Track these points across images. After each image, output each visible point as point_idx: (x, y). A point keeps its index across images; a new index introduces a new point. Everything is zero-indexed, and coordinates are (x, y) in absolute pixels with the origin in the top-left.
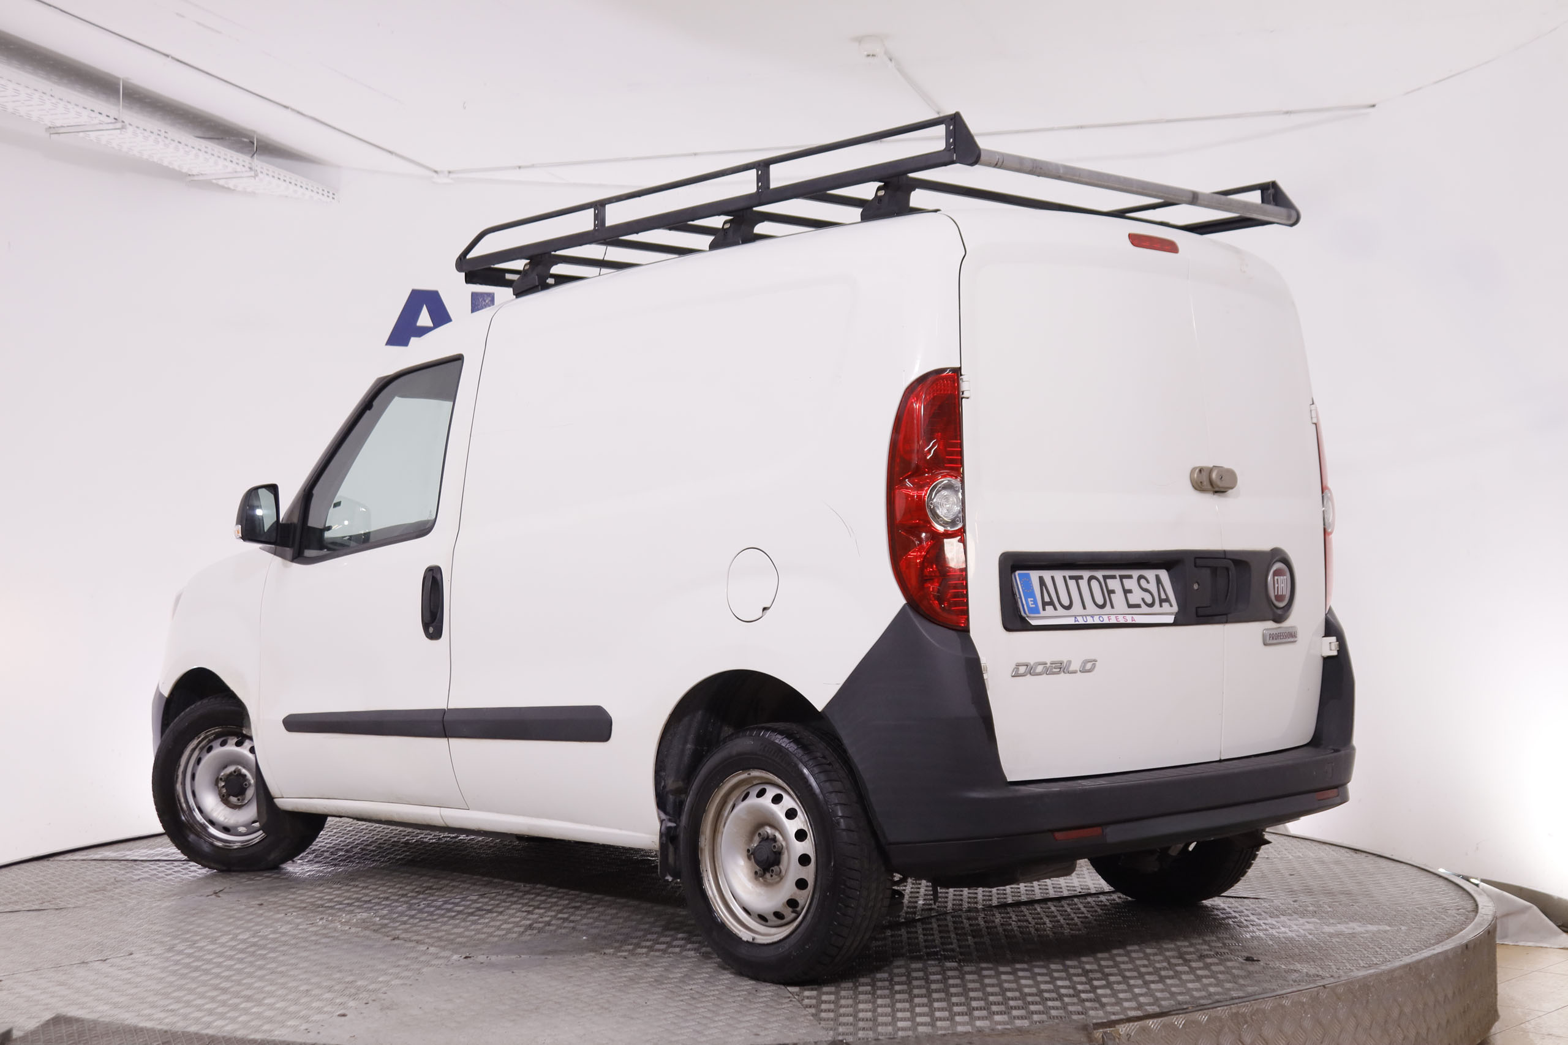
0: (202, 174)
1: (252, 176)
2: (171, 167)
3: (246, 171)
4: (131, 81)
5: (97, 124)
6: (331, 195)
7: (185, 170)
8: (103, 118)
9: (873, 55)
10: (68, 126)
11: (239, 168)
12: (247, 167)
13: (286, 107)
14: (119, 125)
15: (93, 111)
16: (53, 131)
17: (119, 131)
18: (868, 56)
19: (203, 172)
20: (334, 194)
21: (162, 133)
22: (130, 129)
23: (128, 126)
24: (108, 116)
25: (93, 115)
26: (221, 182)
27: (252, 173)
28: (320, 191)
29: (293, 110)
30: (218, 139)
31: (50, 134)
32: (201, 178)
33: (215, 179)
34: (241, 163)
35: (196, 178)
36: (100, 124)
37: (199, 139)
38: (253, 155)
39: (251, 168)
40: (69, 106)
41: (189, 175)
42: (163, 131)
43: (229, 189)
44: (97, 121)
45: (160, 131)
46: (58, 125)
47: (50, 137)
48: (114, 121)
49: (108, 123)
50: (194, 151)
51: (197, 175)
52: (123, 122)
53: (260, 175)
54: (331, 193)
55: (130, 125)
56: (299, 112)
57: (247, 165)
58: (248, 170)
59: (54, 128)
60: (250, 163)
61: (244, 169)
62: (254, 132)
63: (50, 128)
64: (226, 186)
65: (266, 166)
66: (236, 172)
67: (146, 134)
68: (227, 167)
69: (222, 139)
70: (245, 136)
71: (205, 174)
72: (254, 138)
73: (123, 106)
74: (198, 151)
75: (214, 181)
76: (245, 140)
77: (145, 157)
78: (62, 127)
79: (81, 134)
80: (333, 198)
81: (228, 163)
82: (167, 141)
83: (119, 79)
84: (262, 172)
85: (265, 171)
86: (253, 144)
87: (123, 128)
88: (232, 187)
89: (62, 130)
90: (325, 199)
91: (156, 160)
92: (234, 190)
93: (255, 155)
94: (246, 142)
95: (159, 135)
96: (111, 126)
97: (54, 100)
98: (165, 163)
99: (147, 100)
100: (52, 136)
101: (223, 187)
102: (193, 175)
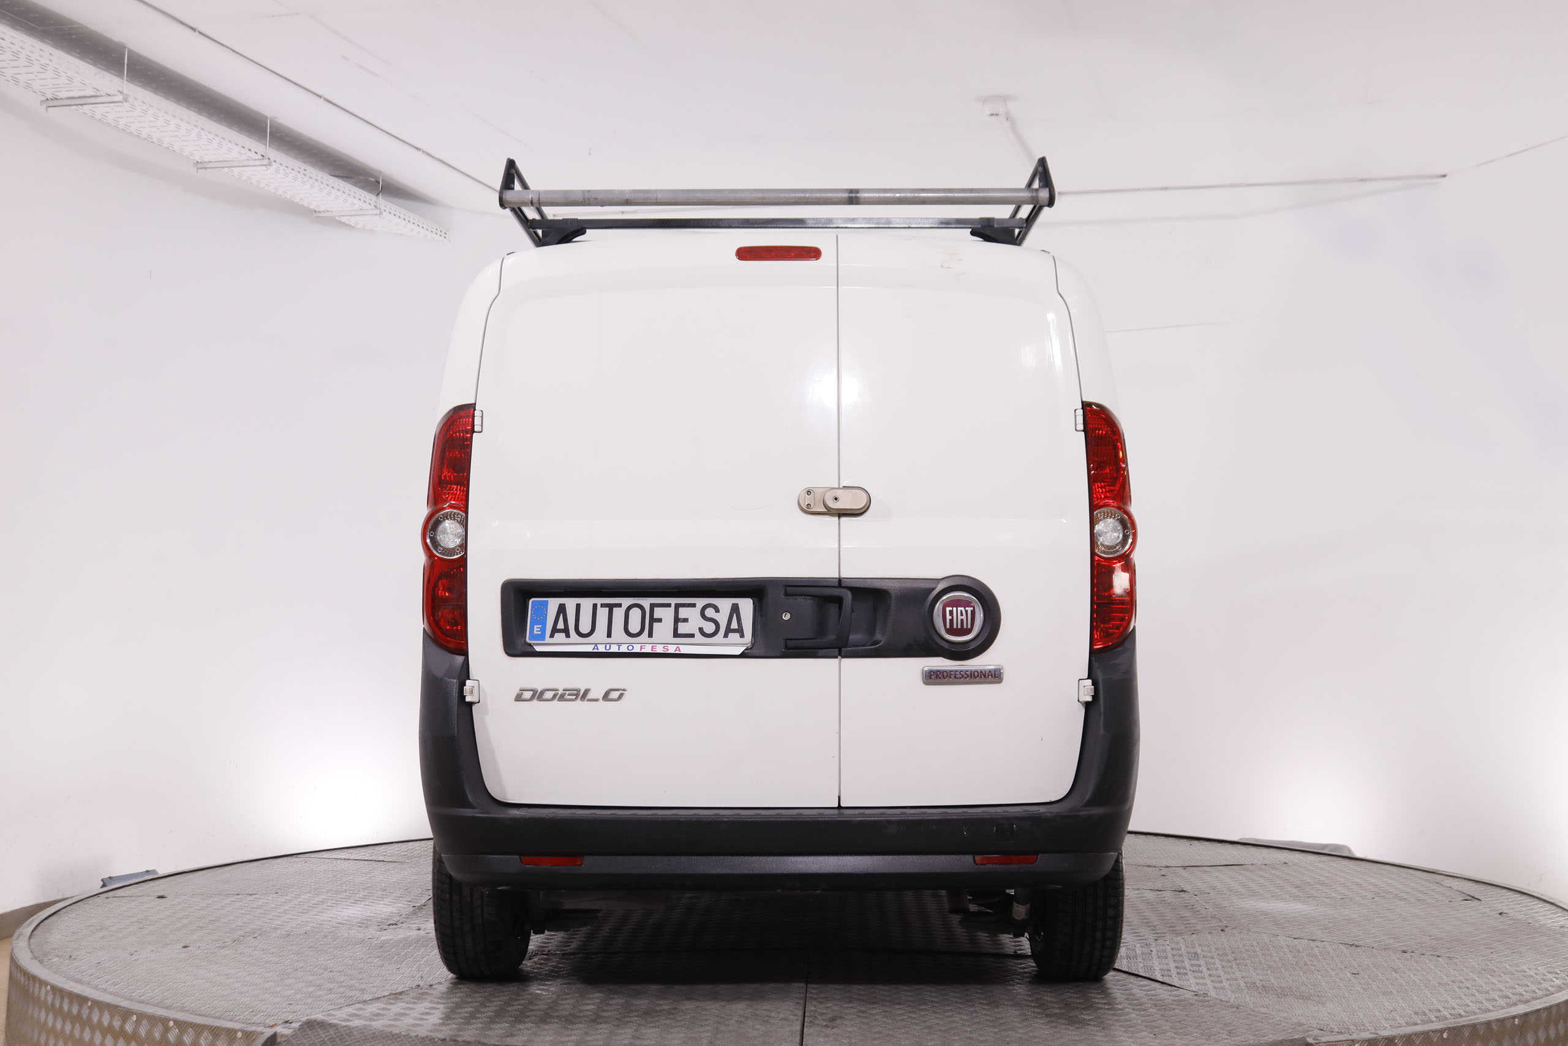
0: (328, 211)
1: (377, 215)
2: (301, 203)
3: (371, 209)
4: (277, 120)
5: (244, 160)
6: (443, 235)
7: (312, 207)
8: (252, 155)
9: (996, 115)
10: (216, 162)
11: (365, 206)
12: (372, 205)
13: (418, 149)
14: (265, 162)
15: (243, 147)
16: (200, 166)
17: (264, 168)
18: (992, 115)
19: (329, 209)
20: (445, 233)
21: (302, 171)
22: (275, 165)
23: (274, 163)
24: (256, 153)
25: (243, 151)
26: (344, 219)
27: (377, 211)
28: (434, 230)
29: (423, 152)
30: (346, 177)
31: (198, 169)
32: (326, 214)
33: (339, 216)
34: (368, 201)
35: (322, 215)
36: (247, 159)
37: (331, 177)
38: (378, 194)
39: (375, 206)
40: (223, 142)
41: (315, 211)
42: (303, 168)
43: (349, 226)
44: (244, 157)
45: (300, 168)
46: (206, 160)
47: (197, 171)
48: (262, 157)
49: (255, 160)
50: (328, 189)
51: (324, 212)
52: (269, 159)
53: (384, 214)
54: (443, 232)
55: (275, 161)
56: (428, 154)
57: (373, 203)
58: (374, 208)
59: (201, 163)
60: (376, 202)
61: (369, 207)
62: (380, 172)
63: (198, 162)
64: (347, 223)
65: (389, 205)
66: (361, 209)
67: (288, 171)
68: (354, 204)
69: (352, 178)
70: (373, 176)
71: (331, 211)
72: (379, 178)
73: (269, 146)
74: (331, 189)
75: (337, 218)
76: (372, 179)
77: (280, 192)
78: (210, 162)
79: (226, 170)
80: (445, 237)
81: (356, 201)
82: (305, 179)
83: (267, 118)
84: (385, 211)
85: (388, 210)
86: (379, 183)
87: (270, 164)
88: (353, 225)
89: (209, 165)
90: (437, 237)
91: (289, 197)
92: (354, 227)
93: (380, 194)
94: (372, 182)
95: (299, 172)
96: (258, 163)
97: (210, 136)
98: (296, 200)
99: (287, 139)
100: (199, 170)
101: (344, 224)
102: (319, 212)
